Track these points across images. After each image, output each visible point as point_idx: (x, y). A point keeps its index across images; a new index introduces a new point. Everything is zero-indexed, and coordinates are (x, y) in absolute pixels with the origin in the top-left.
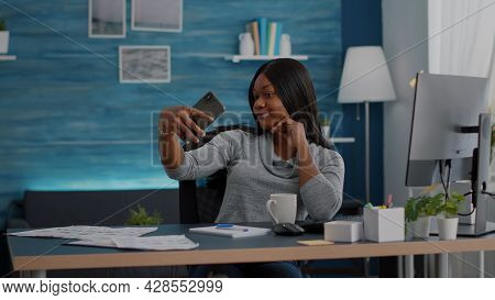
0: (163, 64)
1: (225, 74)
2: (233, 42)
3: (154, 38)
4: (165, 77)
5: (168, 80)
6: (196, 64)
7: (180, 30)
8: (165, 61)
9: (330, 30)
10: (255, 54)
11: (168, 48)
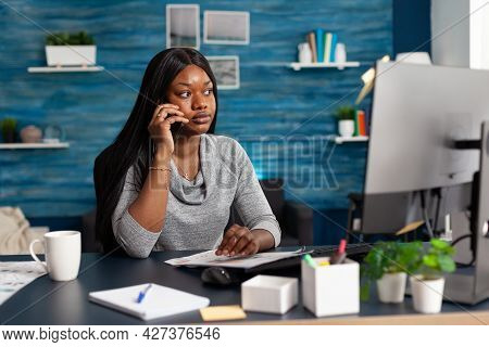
0: (232, 73)
1: (288, 80)
2: (294, 52)
3: (224, 50)
4: (234, 84)
5: (237, 86)
6: (261, 72)
7: (247, 42)
8: (234, 70)
9: (382, 40)
10: (313, 61)
11: (236, 58)
